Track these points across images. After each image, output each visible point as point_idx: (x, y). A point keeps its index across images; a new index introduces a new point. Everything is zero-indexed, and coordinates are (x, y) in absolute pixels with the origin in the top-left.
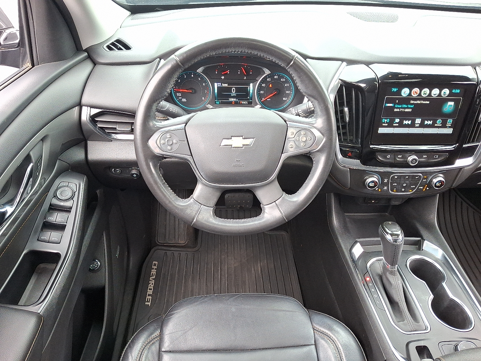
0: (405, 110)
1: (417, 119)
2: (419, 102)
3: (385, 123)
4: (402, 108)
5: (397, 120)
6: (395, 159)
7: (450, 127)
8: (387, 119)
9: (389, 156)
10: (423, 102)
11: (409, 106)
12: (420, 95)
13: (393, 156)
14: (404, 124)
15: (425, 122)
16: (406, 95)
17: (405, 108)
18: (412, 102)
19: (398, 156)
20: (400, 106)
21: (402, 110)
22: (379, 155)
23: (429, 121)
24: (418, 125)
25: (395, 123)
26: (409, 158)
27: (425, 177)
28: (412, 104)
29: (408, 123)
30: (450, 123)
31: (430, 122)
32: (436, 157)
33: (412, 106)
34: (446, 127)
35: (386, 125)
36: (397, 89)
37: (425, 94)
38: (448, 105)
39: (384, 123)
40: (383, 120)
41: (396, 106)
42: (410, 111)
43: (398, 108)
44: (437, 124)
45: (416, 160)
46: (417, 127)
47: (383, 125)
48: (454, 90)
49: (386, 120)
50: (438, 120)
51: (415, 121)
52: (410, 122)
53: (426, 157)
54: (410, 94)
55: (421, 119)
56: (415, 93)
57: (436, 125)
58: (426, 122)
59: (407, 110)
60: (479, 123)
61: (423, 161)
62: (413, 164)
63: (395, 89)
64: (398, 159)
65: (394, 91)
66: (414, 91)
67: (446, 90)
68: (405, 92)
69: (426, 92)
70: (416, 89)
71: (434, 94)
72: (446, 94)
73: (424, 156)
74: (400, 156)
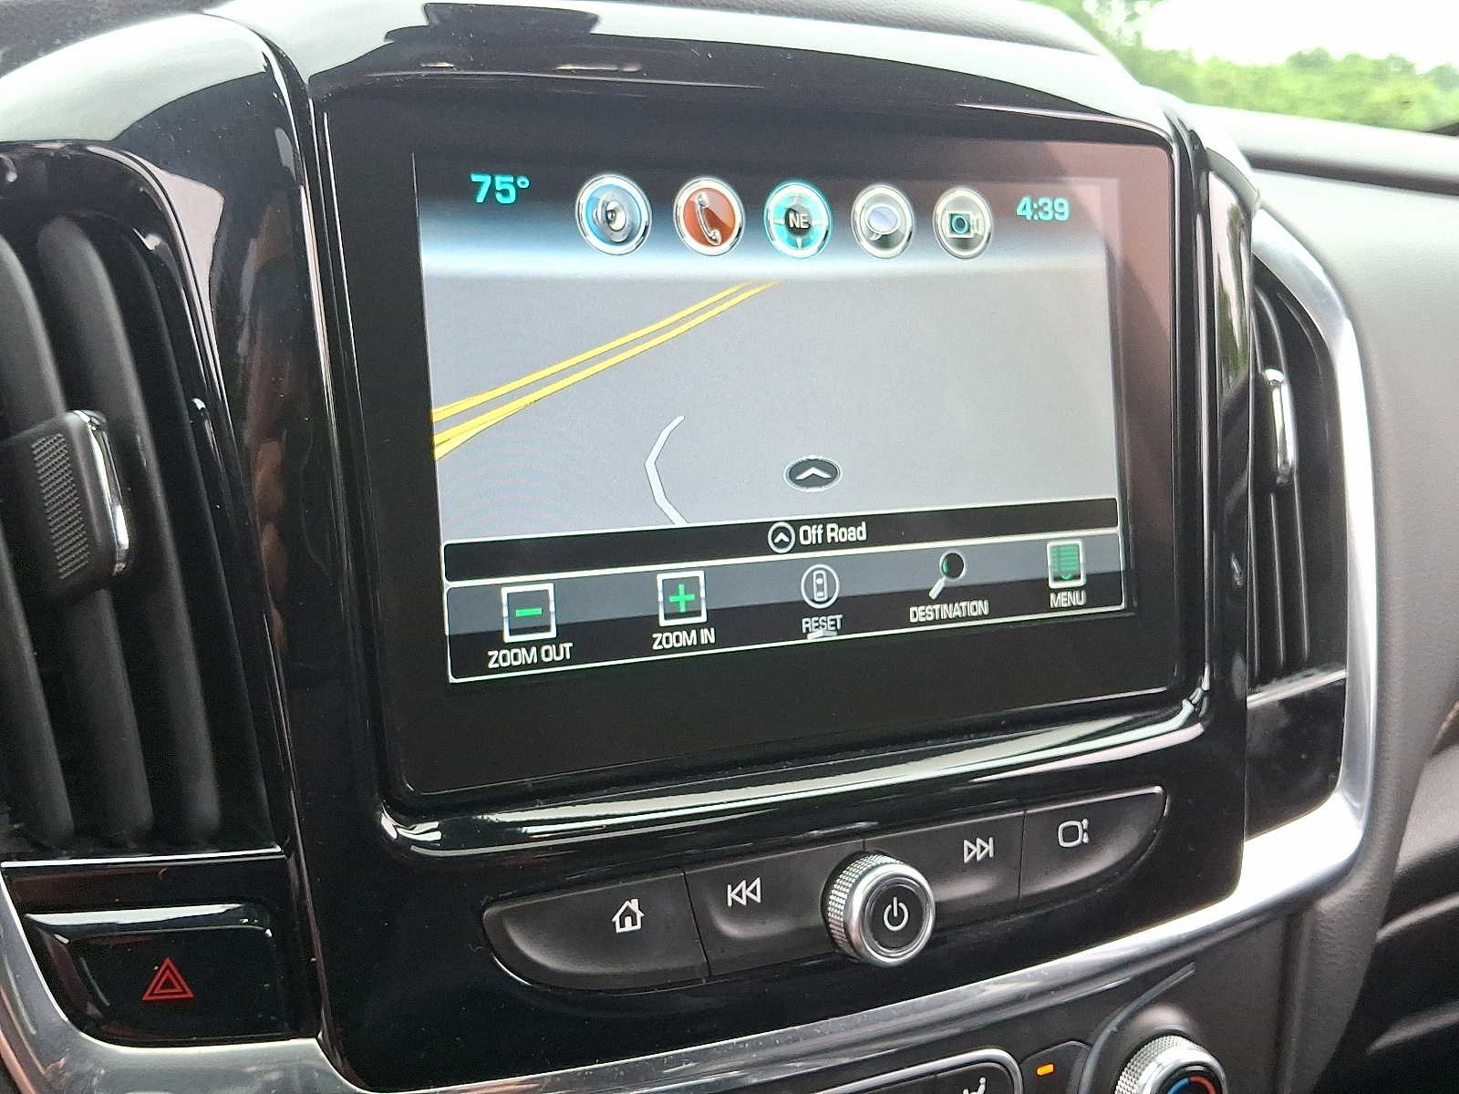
6: (705, 933)
9: (634, 905)
13: (670, 908)
19: (731, 895)
22: (519, 917)
26: (837, 897)
27: (1042, 1071)
36: (524, 182)
37: (799, 240)
45: (912, 898)
48: (1026, 200)
53: (989, 848)
56: (701, 218)
60: (1284, 494)
61: (977, 896)
62: (892, 952)
63: (502, 183)
64: (731, 929)
65: (499, 197)
66: (691, 200)
67: (962, 203)
68: (609, 209)
69: (802, 221)
70: (702, 190)
71: (874, 238)
72: (969, 231)
73: (972, 846)
74: (746, 892)
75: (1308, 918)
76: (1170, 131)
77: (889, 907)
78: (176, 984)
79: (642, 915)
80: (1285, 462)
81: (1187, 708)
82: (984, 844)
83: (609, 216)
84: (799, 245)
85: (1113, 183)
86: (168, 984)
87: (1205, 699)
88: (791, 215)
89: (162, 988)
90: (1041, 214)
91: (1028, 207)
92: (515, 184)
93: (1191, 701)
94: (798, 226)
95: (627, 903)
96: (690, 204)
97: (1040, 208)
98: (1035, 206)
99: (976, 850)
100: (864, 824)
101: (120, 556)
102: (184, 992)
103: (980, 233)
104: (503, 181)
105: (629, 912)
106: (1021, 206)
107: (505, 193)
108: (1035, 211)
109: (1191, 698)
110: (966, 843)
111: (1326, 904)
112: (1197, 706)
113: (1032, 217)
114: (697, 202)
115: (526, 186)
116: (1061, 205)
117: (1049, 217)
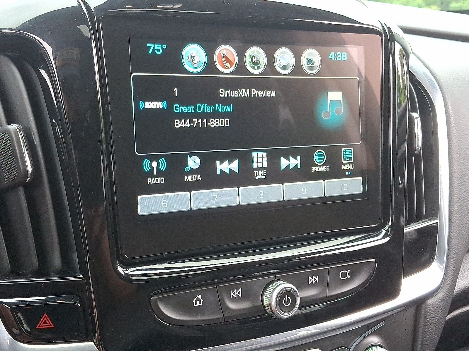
0: (208, 121)
1: (255, 155)
2: (244, 93)
3: (155, 177)
4: (196, 115)
5: (194, 162)
6: (223, 307)
7: (354, 174)
8: (157, 158)
9: (200, 297)
10: (256, 92)
11: (220, 108)
12: (241, 68)
13: (212, 298)
14: (218, 172)
15: (282, 163)
16: (199, 70)
17: (208, 116)
18: (223, 93)
19: (232, 294)
20: (190, 109)
21: (198, 123)
22: (162, 300)
23: (291, 158)
24: (261, 175)
25: (188, 174)
28: (226, 101)
29: (230, 170)
30: (351, 159)
31: (294, 162)
32: (344, 275)
33: (228, 109)
34: (341, 174)
35: (161, 180)
36: (164, 47)
37: (256, 67)
38: (329, 102)
39: (150, 174)
40: (146, 165)
41: (177, 108)
42: (224, 124)
43: (183, 116)
44: (317, 166)
46: (261, 182)
47: (150, 181)
48: (333, 53)
49: (155, 164)
50: (316, 153)
51: (250, 160)
52: (235, 166)
54: (210, 66)
55: (265, 154)
56: (223, 59)
57: (314, 169)
58: (284, 162)
59: (215, 123)
60: (418, 157)
61: (313, 296)
62: (286, 314)
63: (157, 47)
64: (232, 306)
65: (156, 52)
66: (220, 52)
67: (311, 54)
68: (192, 56)
69: (257, 60)
70: (224, 49)
71: (281, 66)
72: (313, 64)
73: (311, 279)
74: (237, 293)
75: (424, 306)
76: (381, 28)
77: (285, 298)
78: (48, 323)
79: (203, 300)
80: (418, 146)
81: (384, 232)
82: (315, 278)
83: (193, 58)
84: (256, 68)
85: (362, 47)
86: (45, 323)
87: (390, 228)
88: (254, 58)
89: (43, 324)
90: (337, 58)
91: (333, 55)
92: (161, 47)
93: (385, 229)
94: (256, 62)
95: (198, 296)
96: (220, 54)
97: (337, 56)
98: (335, 55)
99: (313, 280)
100: (275, 270)
101: (29, 175)
102: (51, 325)
103: (317, 64)
104: (158, 46)
105: (198, 299)
106: (331, 55)
107: (158, 50)
108: (335, 57)
109: (385, 228)
110: (309, 277)
111: (430, 302)
112: (387, 231)
113: (334, 59)
114: (222, 53)
115: (165, 48)
116: (344, 55)
117: (340, 59)
